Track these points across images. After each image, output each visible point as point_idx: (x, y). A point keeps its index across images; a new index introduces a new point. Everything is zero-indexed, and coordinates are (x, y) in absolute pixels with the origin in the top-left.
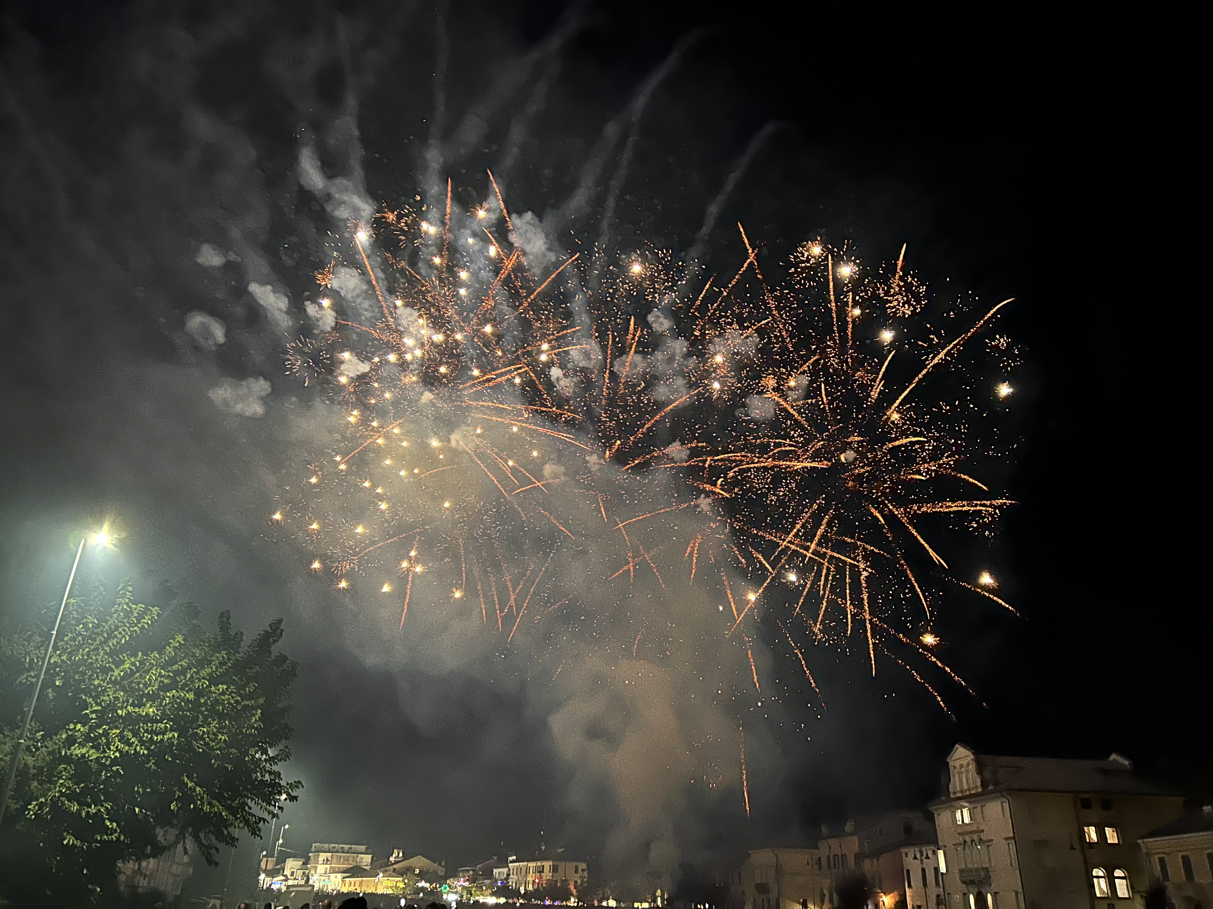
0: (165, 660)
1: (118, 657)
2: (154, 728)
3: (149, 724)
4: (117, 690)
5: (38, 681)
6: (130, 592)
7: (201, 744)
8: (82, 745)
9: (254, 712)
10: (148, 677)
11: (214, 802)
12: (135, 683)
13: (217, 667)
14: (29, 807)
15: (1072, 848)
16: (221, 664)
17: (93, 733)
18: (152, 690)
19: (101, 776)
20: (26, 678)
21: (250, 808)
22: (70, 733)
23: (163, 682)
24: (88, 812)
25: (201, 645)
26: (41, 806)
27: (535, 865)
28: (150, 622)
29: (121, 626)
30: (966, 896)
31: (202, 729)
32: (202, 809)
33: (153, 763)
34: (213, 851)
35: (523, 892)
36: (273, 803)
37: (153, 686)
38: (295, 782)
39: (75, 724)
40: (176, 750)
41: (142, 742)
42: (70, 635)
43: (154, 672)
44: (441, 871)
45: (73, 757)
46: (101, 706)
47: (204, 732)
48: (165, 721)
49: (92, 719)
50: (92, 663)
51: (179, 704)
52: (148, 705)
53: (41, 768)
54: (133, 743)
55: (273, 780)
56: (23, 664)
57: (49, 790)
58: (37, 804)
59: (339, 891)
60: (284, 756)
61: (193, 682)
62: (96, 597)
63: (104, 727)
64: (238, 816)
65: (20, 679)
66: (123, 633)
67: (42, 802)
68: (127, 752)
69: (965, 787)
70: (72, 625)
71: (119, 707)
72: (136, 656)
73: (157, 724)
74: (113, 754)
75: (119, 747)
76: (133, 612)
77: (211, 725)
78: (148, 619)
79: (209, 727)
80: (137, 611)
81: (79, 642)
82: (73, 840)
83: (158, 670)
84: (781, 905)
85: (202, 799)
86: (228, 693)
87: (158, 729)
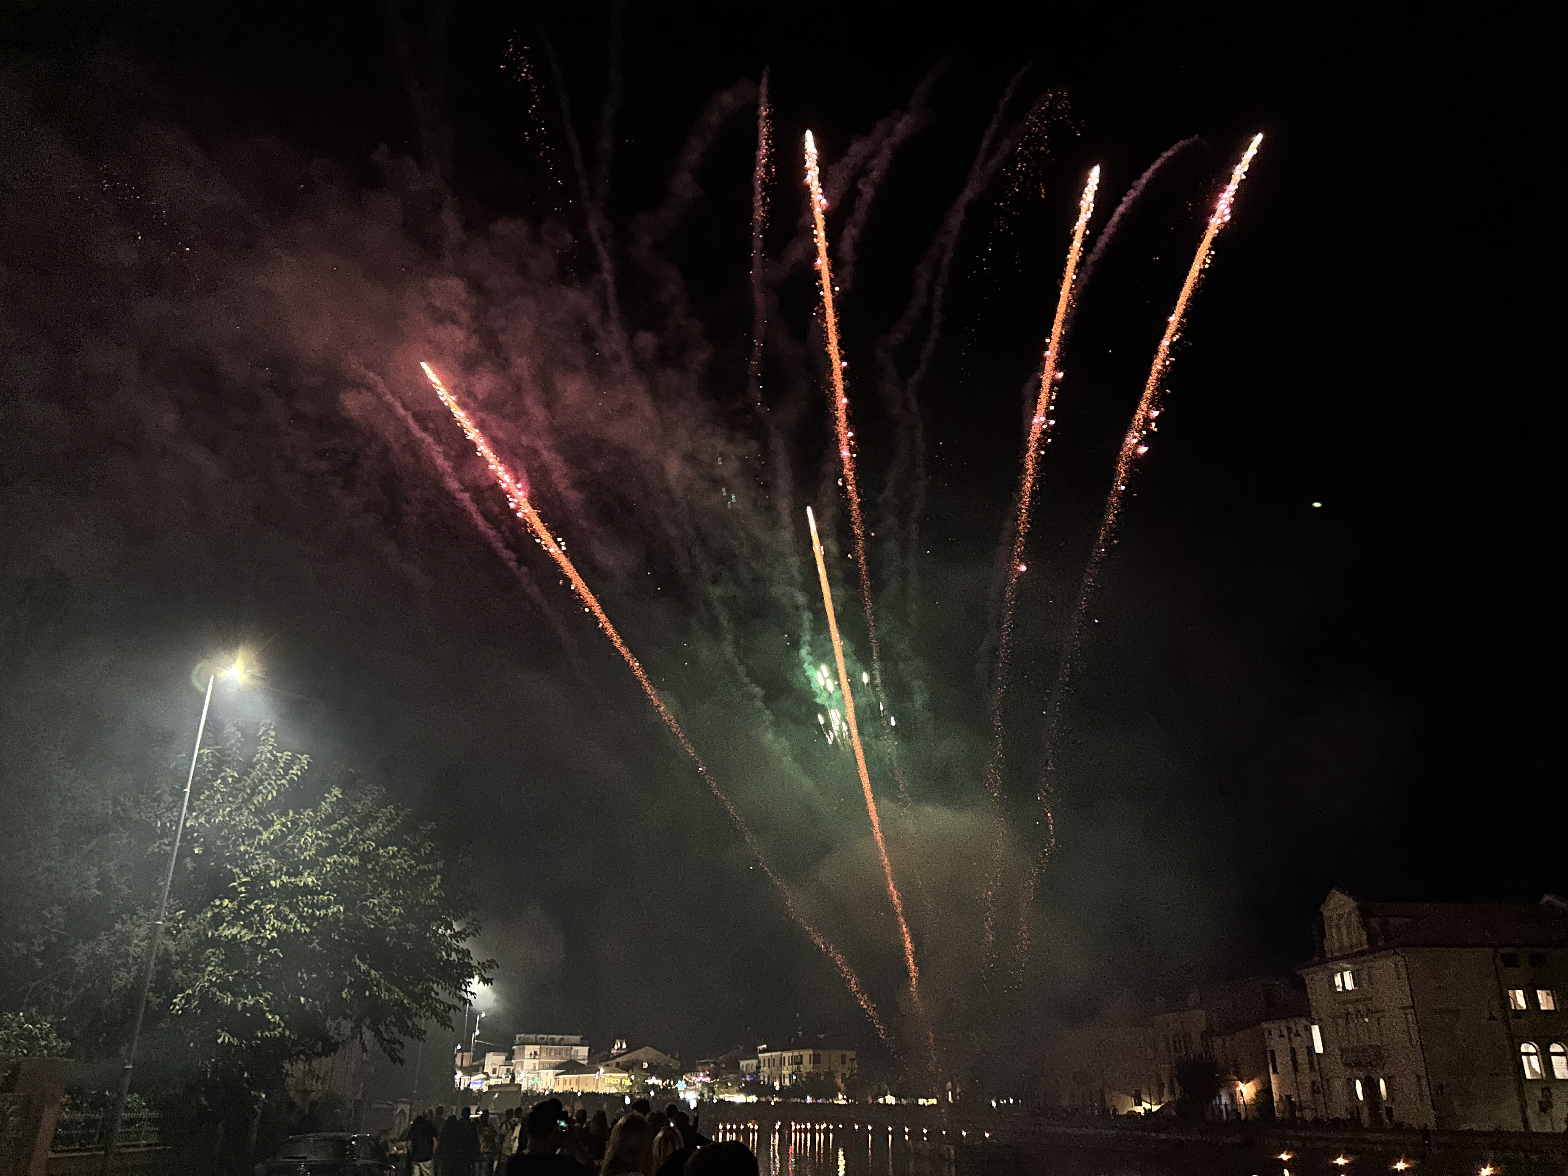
0: (321, 818)
1: (265, 816)
2: (315, 901)
3: (309, 897)
4: (266, 857)
5: (173, 850)
7: (372, 919)
8: (231, 924)
9: (433, 878)
10: (303, 840)
11: (393, 988)
12: (288, 847)
13: (383, 826)
14: (175, 1000)
15: (1493, 1020)
16: (389, 821)
17: (243, 910)
18: (309, 855)
19: (257, 960)
20: (158, 847)
21: (437, 994)
23: (321, 845)
24: (245, 1004)
25: (362, 799)
26: (188, 999)
27: (790, 1054)
28: (299, 773)
29: (266, 780)
30: (1351, 1081)
31: (372, 900)
32: (380, 996)
33: (317, 943)
34: (397, 1046)
35: (777, 1088)
36: (463, 987)
37: (310, 850)
38: (487, 961)
39: (221, 899)
40: (343, 926)
41: (302, 918)
42: (207, 793)
43: (310, 834)
44: (675, 1064)
45: (222, 939)
46: (250, 876)
47: (374, 904)
48: (327, 893)
49: (242, 892)
50: (235, 825)
51: (342, 871)
52: (306, 874)
53: (185, 954)
54: (292, 919)
55: (461, 959)
56: (154, 829)
57: (196, 979)
58: (183, 997)
59: (552, 1091)
60: (472, 930)
61: (356, 844)
62: (233, 745)
63: (256, 902)
64: (423, 1004)
65: (151, 848)
66: (269, 788)
67: (189, 994)
68: (286, 930)
69: (1346, 943)
70: (208, 780)
71: (271, 877)
72: (287, 815)
73: (318, 896)
74: (269, 934)
75: (276, 926)
76: (279, 762)
77: (382, 896)
78: (298, 770)
79: (381, 898)
80: (283, 760)
81: (218, 800)
82: (229, 1039)
83: (314, 831)
84: (1107, 1097)
85: (378, 985)
86: (399, 856)
87: (320, 902)
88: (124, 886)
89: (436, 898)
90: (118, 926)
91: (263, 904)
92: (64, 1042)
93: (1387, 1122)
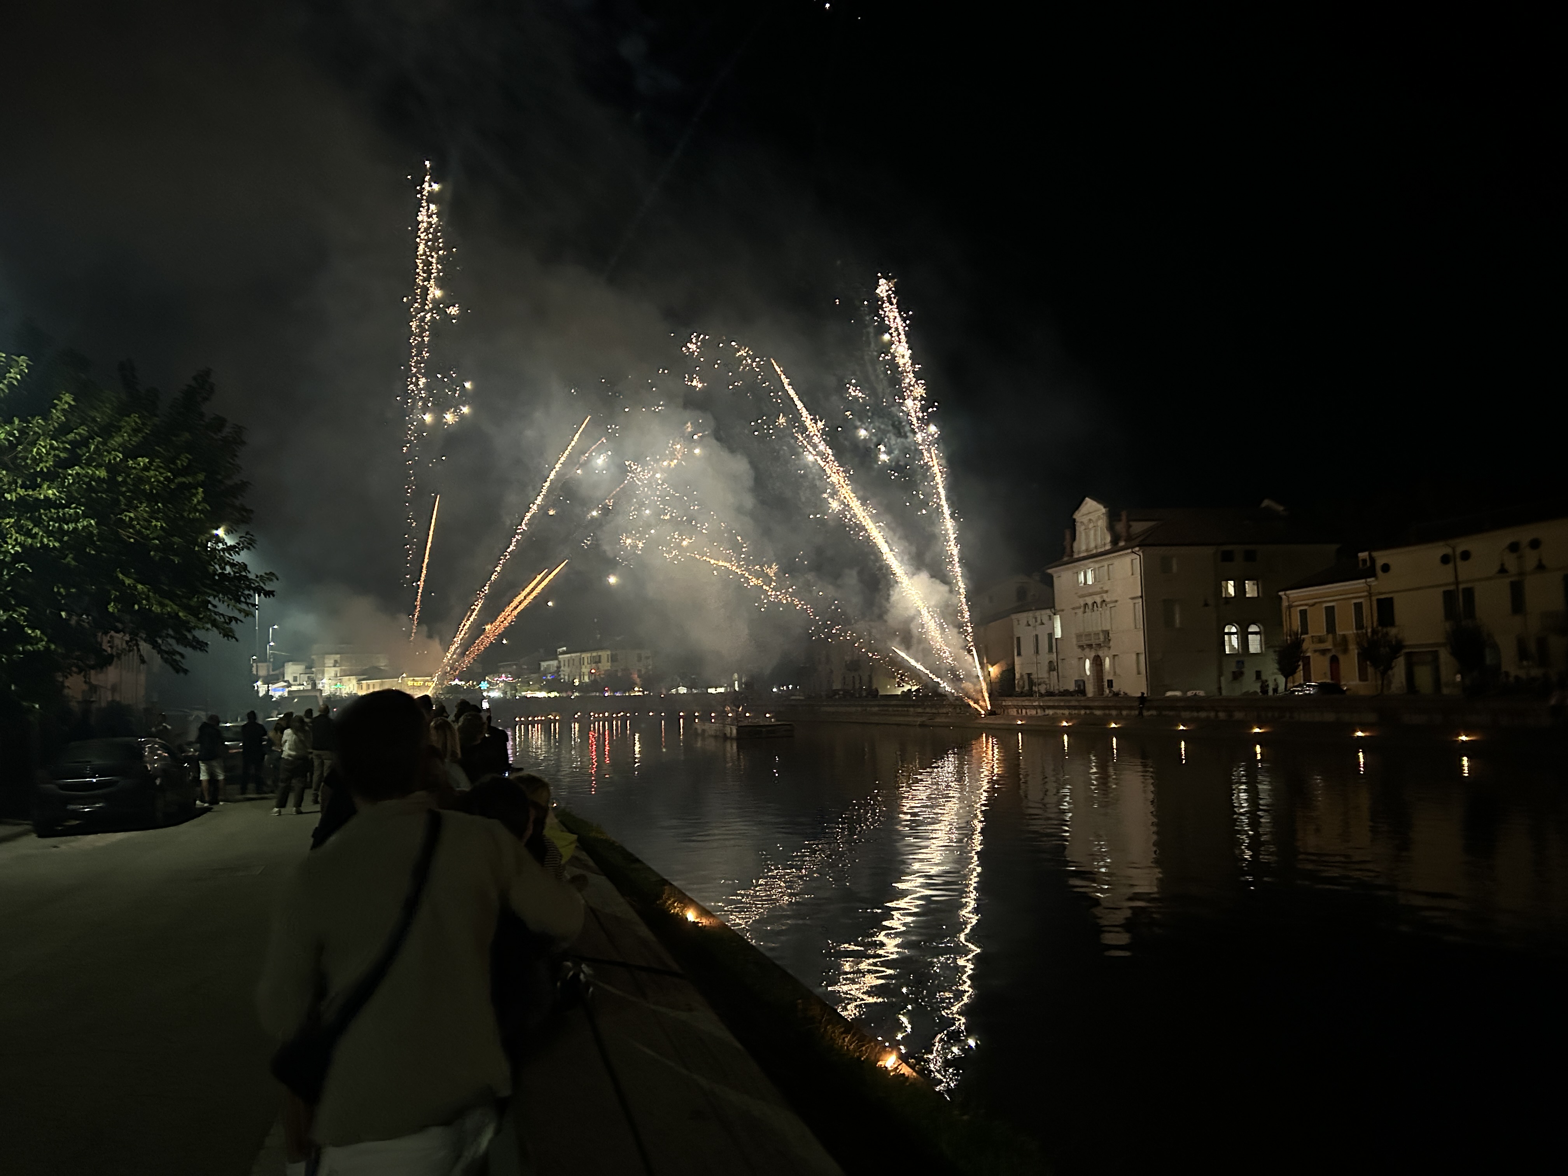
0: (54, 427)
2: (60, 514)
3: (53, 511)
7: (130, 533)
9: (194, 491)
10: (35, 450)
11: (167, 601)
12: (20, 458)
13: (129, 435)
15: (1206, 605)
16: (136, 431)
21: (215, 606)
23: (58, 456)
25: (100, 407)
27: (589, 655)
28: (19, 377)
30: (1082, 660)
31: (128, 514)
32: (150, 610)
33: (72, 558)
34: (178, 657)
35: (577, 684)
36: (243, 599)
37: (46, 461)
38: (266, 574)
40: (98, 540)
41: (50, 534)
43: (43, 444)
47: (130, 517)
48: (74, 505)
51: (89, 484)
52: (45, 486)
54: (36, 534)
55: (237, 573)
60: (247, 543)
61: (100, 455)
64: (201, 616)
68: (31, 545)
69: (1092, 545)
71: (5, 490)
72: (12, 423)
74: (13, 548)
75: (19, 540)
77: (139, 509)
78: (16, 373)
79: (137, 511)
83: (48, 441)
84: (874, 681)
85: (147, 598)
86: (153, 468)
87: (67, 515)
93: (1108, 691)
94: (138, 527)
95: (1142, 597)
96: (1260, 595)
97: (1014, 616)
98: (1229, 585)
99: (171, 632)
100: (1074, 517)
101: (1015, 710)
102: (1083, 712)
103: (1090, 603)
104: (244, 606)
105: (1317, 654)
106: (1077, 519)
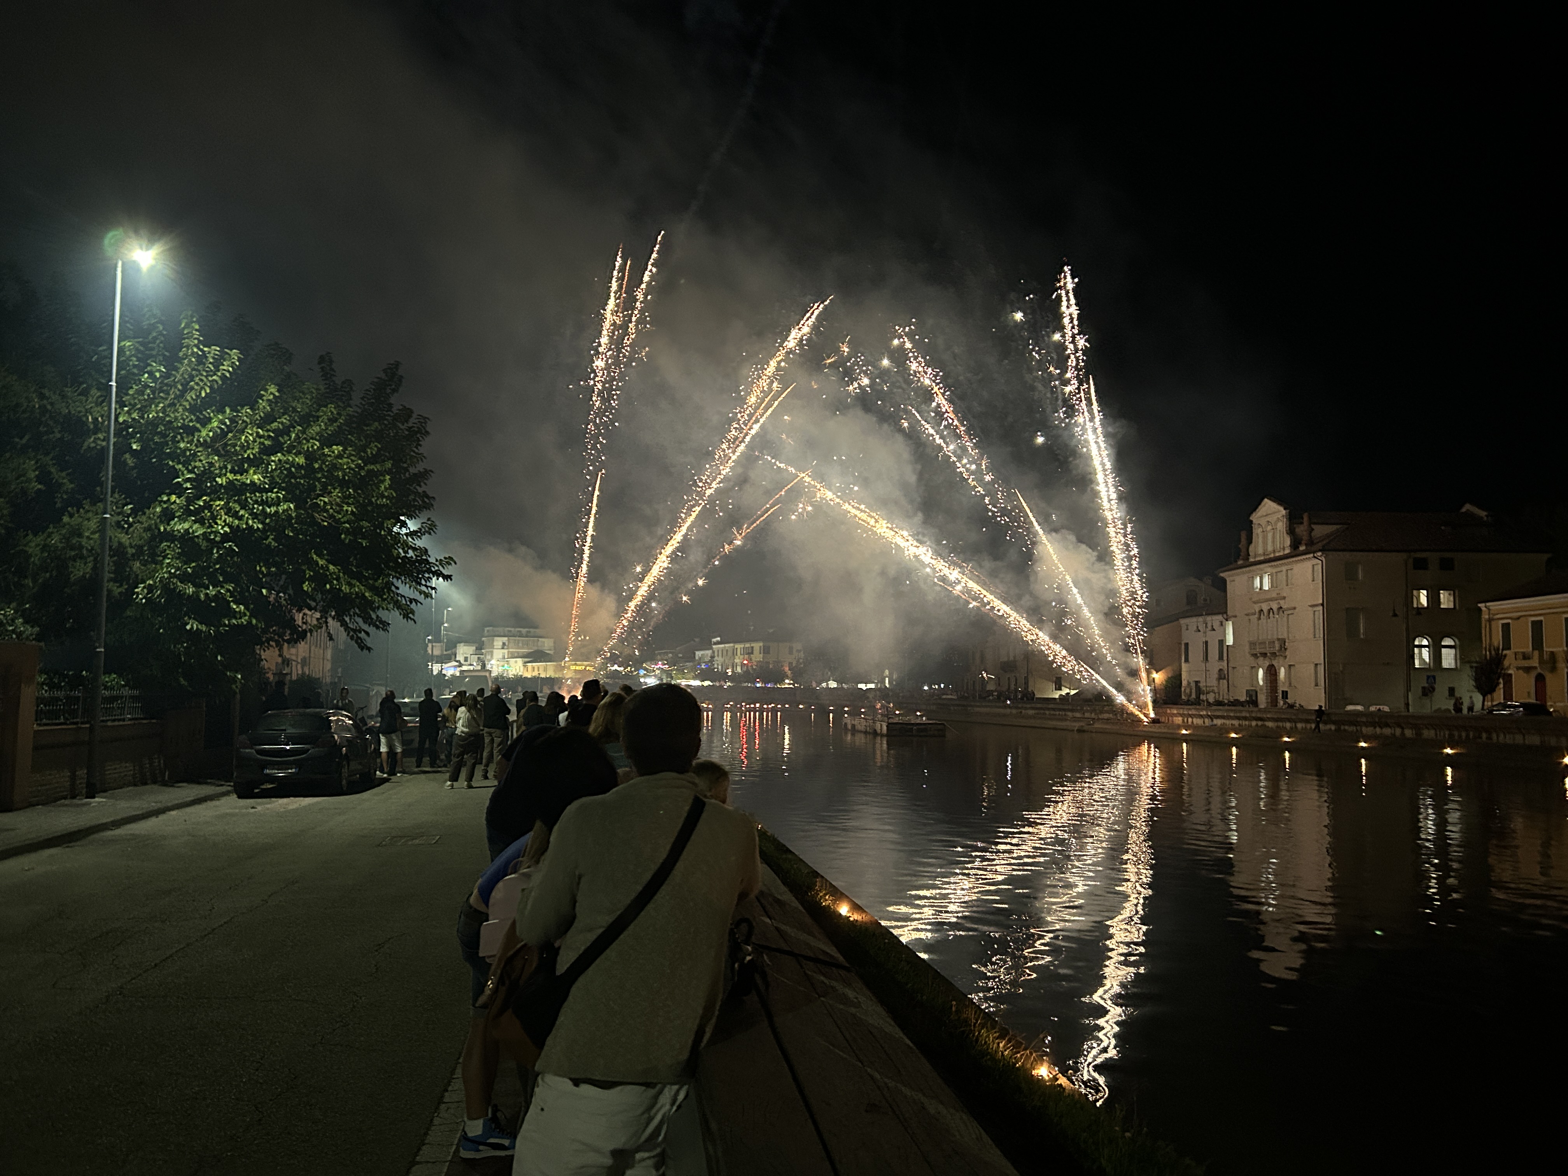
0: (260, 416)
1: (201, 413)
2: (264, 498)
3: (258, 494)
4: (209, 455)
5: (109, 446)
6: (196, 330)
7: (324, 517)
8: (182, 520)
9: (382, 478)
10: (243, 437)
11: (354, 582)
12: (230, 445)
13: (326, 424)
14: (136, 590)
15: (1395, 615)
16: (332, 420)
17: (192, 506)
18: (252, 453)
19: (213, 554)
20: (94, 442)
21: (397, 588)
22: (165, 506)
23: (263, 444)
24: (207, 594)
25: (301, 398)
26: (150, 589)
27: (742, 646)
28: (231, 369)
29: (197, 376)
30: (1254, 669)
31: (322, 498)
32: (340, 589)
33: (272, 539)
34: (363, 635)
35: (730, 675)
36: (423, 582)
37: (253, 449)
38: (445, 558)
39: (169, 495)
40: (296, 523)
41: (255, 516)
42: (135, 387)
43: (250, 432)
45: (176, 533)
46: (194, 473)
47: (325, 502)
48: (275, 490)
49: (188, 489)
50: (170, 422)
51: (289, 470)
52: (252, 471)
53: (142, 547)
54: (243, 516)
55: (419, 556)
56: (85, 423)
57: (155, 571)
58: (144, 587)
59: (521, 676)
60: (428, 529)
61: (300, 443)
62: (155, 338)
63: (205, 498)
64: (385, 597)
65: (86, 444)
66: (201, 384)
67: (149, 584)
68: (238, 526)
69: (1270, 548)
70: (134, 374)
71: (217, 474)
72: (224, 412)
73: (267, 493)
74: (222, 529)
75: (227, 521)
76: (207, 357)
77: (333, 494)
78: (228, 366)
79: (331, 497)
80: (212, 355)
81: (149, 395)
82: (197, 625)
83: (255, 429)
84: (1031, 683)
85: (338, 579)
86: (345, 456)
87: (270, 499)
88: (65, 481)
89: (387, 498)
90: (66, 519)
91: (211, 500)
92: (32, 627)
93: (1282, 703)
94: (331, 511)
95: (1322, 605)
96: (1457, 607)
97: (1183, 622)
98: (1421, 594)
99: (357, 611)
100: (1251, 518)
101: (1180, 719)
102: (1254, 723)
103: (1265, 610)
104: (424, 588)
105: (1521, 671)
106: (1254, 521)
